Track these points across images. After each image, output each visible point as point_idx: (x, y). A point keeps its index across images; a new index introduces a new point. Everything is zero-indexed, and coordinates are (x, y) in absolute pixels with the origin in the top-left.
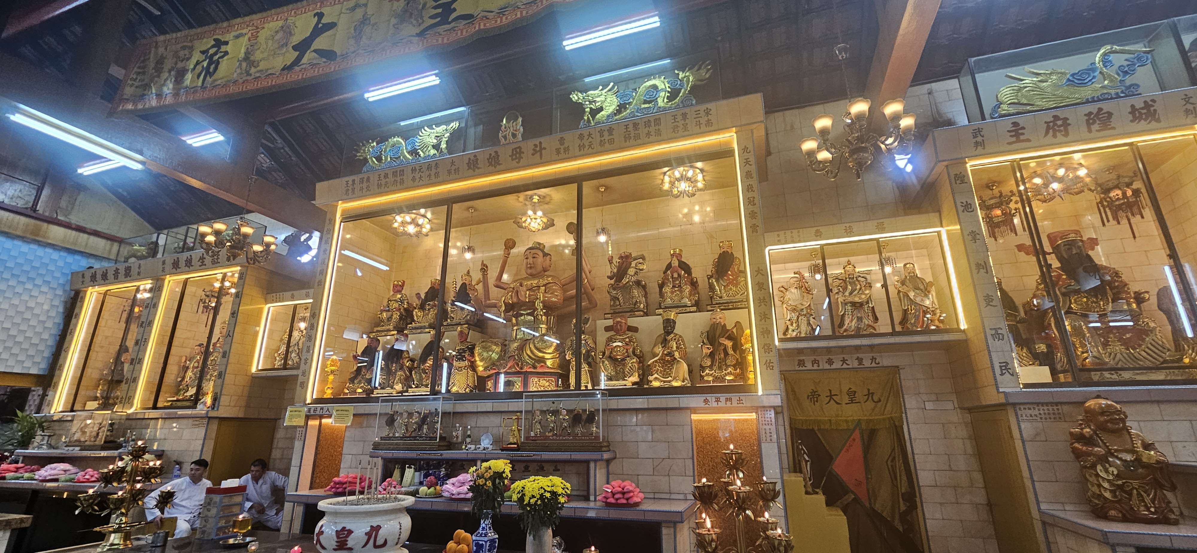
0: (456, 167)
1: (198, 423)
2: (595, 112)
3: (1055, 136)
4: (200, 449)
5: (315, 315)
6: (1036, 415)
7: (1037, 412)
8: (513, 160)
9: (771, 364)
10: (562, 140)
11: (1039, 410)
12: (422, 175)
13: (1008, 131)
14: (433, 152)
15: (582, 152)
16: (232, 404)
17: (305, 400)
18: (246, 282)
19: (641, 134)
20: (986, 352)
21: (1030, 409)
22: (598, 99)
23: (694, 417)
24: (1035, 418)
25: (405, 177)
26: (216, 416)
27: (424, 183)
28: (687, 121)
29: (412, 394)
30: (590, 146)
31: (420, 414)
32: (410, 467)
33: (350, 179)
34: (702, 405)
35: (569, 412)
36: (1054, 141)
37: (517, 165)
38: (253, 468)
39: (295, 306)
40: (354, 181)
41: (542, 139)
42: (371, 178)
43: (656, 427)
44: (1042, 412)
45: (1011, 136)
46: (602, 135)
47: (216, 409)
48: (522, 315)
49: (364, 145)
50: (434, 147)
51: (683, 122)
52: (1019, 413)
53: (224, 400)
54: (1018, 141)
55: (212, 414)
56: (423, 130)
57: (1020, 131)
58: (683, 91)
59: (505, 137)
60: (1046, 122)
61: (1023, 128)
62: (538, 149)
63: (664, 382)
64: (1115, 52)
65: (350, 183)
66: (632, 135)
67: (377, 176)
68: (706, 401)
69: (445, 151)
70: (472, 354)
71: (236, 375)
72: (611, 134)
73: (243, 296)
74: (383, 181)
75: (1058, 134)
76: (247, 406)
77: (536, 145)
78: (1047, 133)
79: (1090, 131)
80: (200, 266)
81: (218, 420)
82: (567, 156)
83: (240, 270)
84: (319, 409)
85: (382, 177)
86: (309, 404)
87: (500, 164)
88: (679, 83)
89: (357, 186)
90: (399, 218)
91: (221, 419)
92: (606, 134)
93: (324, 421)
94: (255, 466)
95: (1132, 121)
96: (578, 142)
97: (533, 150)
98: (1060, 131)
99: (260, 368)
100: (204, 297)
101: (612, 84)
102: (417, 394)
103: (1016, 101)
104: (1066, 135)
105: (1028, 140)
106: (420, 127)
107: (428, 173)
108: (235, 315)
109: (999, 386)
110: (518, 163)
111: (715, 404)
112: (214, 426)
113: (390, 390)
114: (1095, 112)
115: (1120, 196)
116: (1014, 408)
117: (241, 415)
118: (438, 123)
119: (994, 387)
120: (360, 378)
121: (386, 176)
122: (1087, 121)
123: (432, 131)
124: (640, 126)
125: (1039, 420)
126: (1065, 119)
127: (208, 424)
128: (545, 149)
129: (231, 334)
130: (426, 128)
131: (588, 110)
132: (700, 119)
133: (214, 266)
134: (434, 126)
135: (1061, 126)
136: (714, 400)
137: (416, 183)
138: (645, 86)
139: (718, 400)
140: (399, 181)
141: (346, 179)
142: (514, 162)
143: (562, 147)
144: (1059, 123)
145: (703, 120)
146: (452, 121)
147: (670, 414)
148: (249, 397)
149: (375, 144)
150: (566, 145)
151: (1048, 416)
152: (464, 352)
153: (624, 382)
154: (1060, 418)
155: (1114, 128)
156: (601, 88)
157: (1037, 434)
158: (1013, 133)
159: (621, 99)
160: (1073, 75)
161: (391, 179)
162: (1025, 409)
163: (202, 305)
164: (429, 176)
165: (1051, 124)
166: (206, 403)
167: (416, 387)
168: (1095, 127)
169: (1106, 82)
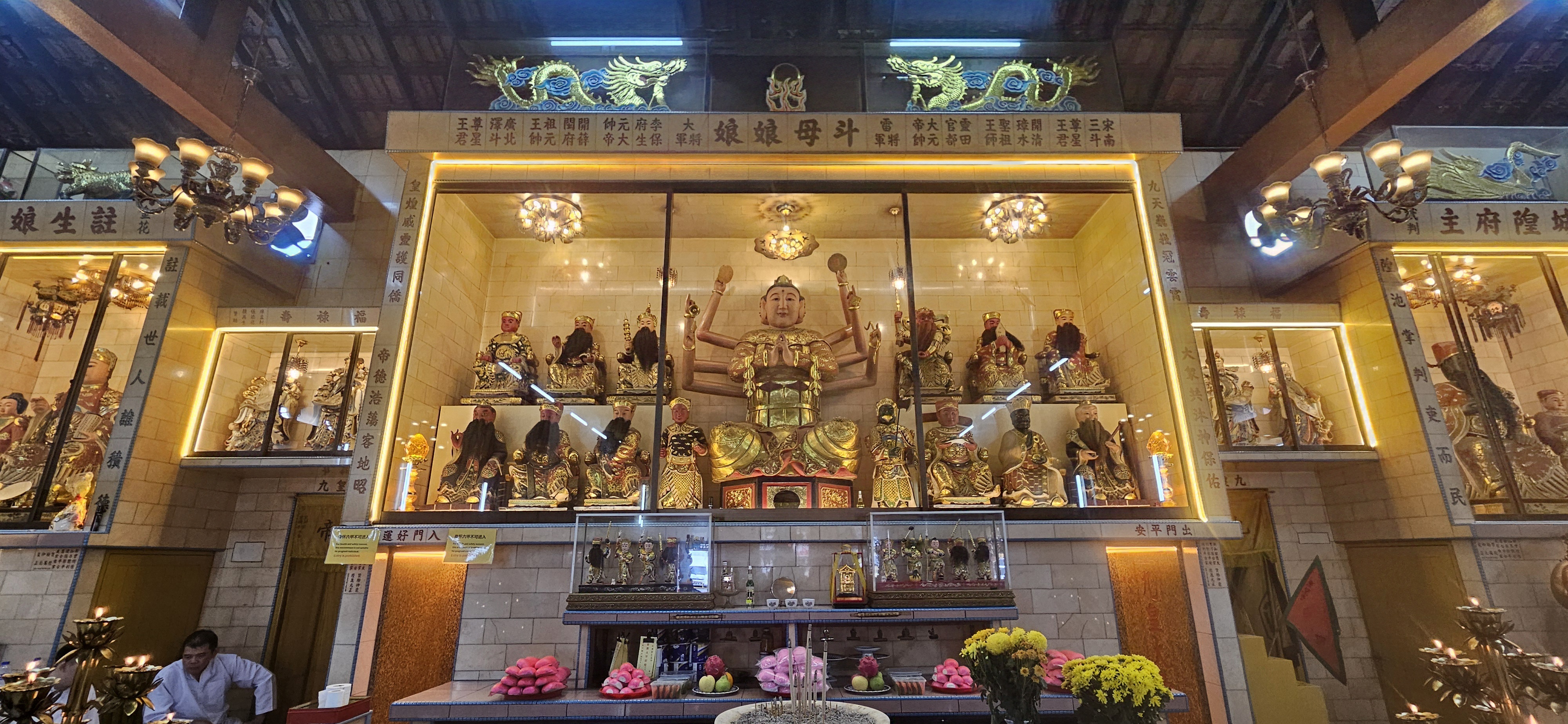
0: (696, 133)
1: (51, 558)
2: (929, 92)
3: (1486, 231)
4: (59, 614)
5: (384, 355)
6: (1495, 553)
7: (1496, 549)
8: (800, 138)
9: (1216, 481)
10: (886, 124)
11: (1498, 546)
12: (626, 134)
13: (1442, 218)
14: (638, 101)
15: (918, 148)
16: (139, 520)
17: (369, 515)
18: (184, 278)
19: (1011, 138)
20: (1433, 476)
21: (1489, 545)
22: (933, 75)
23: (1110, 550)
24: (1494, 555)
25: (589, 133)
26: (104, 544)
27: (629, 148)
28: (1079, 132)
29: (592, 509)
30: (932, 140)
31: (656, 543)
32: (649, 640)
33: (470, 116)
34: (1135, 535)
35: (943, 543)
36: (1485, 236)
37: (808, 148)
38: (189, 650)
39: (290, 337)
40: (478, 121)
41: (853, 116)
42: (518, 125)
43: (1055, 567)
44: (1501, 549)
45: (1445, 224)
46: (951, 127)
47: (103, 529)
48: (779, 387)
49: (489, 63)
50: (639, 92)
51: (1073, 131)
52: (1480, 549)
53: (123, 511)
54: (1452, 231)
55: (96, 540)
56: (615, 61)
57: (1454, 220)
58: (1059, 90)
59: (777, 101)
60: (1478, 215)
61: (1456, 217)
62: (845, 129)
63: (1038, 500)
64: (1524, 151)
65: (470, 122)
66: (998, 136)
67: (529, 124)
68: (1140, 529)
69: (662, 104)
70: (705, 444)
71: (150, 460)
72: (965, 128)
73: (177, 304)
74: (544, 132)
75: (1490, 230)
76: (168, 525)
77: (842, 123)
78: (1479, 227)
79: (1518, 231)
80: (57, 232)
81: (103, 551)
82: (894, 148)
83: (166, 254)
84: (411, 533)
85: (542, 124)
86: (374, 523)
87: (778, 142)
88: (1054, 77)
89: (486, 131)
90: (536, 205)
91: (110, 551)
92: (958, 127)
93: (397, 555)
94: (194, 646)
95: (1554, 228)
96: (913, 131)
97: (837, 129)
98: (1491, 227)
99: (196, 450)
100: (35, 299)
101: (953, 58)
102: (603, 508)
103: (1437, 185)
104: (1497, 231)
105: (1461, 232)
106: (610, 55)
107: (638, 133)
108: (156, 341)
109: (1454, 517)
110: (811, 144)
111: (1153, 535)
112: (94, 566)
113: (544, 502)
114: (1522, 211)
115: (1500, 310)
116: (1472, 544)
117: (152, 544)
118: (648, 55)
119: (1446, 518)
120: (465, 476)
121: (550, 124)
122: (1516, 220)
123: (635, 66)
124: (1010, 126)
125: (1499, 558)
126: (1496, 215)
127: (82, 561)
128: (856, 130)
129: (145, 377)
130: (621, 58)
131: (917, 87)
132: (1097, 132)
133: (97, 236)
134: (637, 59)
135: (1491, 221)
136: (1151, 528)
137: (613, 146)
138: (1005, 72)
139: (1156, 528)
140: (577, 136)
141: (462, 114)
142: (804, 141)
143: (887, 134)
144: (1491, 217)
145: (1102, 135)
146: (674, 58)
147: (1077, 548)
148: (172, 506)
149: (514, 64)
150: (893, 132)
151: (1507, 554)
152: (689, 440)
153: (980, 499)
154: (1519, 556)
155: (1539, 233)
156: (935, 59)
157: (1499, 575)
158: (1447, 221)
159: (969, 81)
160: (1489, 167)
161: (559, 131)
162: (1484, 544)
163: (28, 315)
164: (641, 138)
165: (1483, 218)
166: (76, 517)
167: (599, 497)
168: (1523, 228)
169: (1518, 181)
